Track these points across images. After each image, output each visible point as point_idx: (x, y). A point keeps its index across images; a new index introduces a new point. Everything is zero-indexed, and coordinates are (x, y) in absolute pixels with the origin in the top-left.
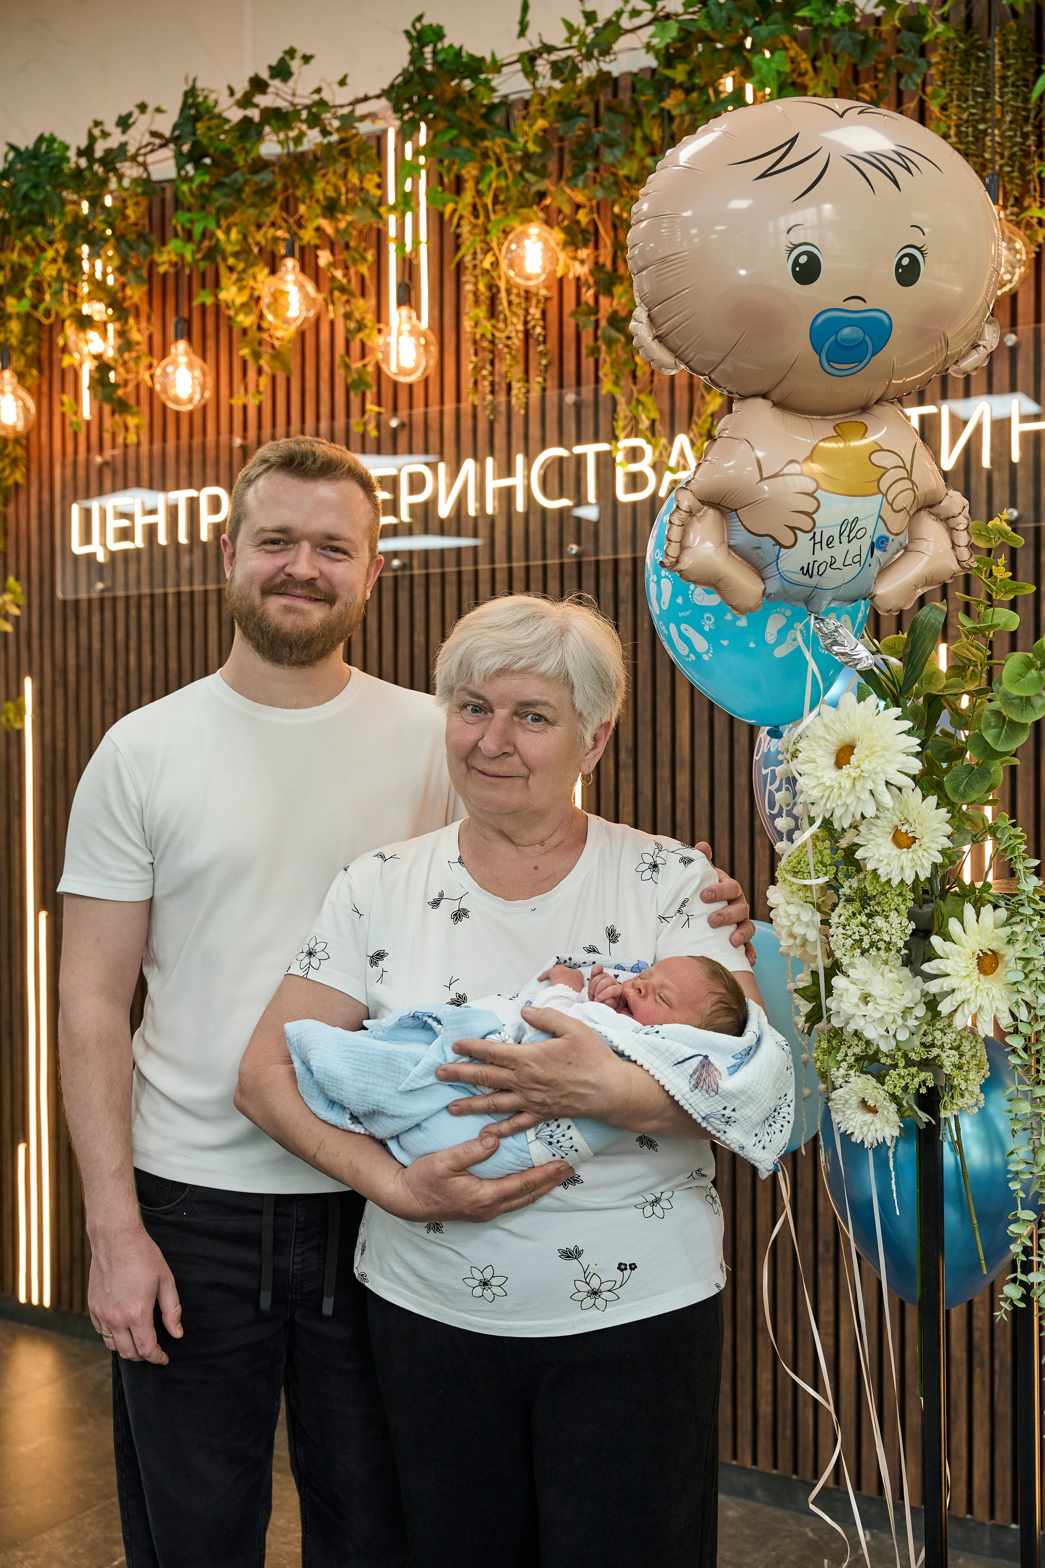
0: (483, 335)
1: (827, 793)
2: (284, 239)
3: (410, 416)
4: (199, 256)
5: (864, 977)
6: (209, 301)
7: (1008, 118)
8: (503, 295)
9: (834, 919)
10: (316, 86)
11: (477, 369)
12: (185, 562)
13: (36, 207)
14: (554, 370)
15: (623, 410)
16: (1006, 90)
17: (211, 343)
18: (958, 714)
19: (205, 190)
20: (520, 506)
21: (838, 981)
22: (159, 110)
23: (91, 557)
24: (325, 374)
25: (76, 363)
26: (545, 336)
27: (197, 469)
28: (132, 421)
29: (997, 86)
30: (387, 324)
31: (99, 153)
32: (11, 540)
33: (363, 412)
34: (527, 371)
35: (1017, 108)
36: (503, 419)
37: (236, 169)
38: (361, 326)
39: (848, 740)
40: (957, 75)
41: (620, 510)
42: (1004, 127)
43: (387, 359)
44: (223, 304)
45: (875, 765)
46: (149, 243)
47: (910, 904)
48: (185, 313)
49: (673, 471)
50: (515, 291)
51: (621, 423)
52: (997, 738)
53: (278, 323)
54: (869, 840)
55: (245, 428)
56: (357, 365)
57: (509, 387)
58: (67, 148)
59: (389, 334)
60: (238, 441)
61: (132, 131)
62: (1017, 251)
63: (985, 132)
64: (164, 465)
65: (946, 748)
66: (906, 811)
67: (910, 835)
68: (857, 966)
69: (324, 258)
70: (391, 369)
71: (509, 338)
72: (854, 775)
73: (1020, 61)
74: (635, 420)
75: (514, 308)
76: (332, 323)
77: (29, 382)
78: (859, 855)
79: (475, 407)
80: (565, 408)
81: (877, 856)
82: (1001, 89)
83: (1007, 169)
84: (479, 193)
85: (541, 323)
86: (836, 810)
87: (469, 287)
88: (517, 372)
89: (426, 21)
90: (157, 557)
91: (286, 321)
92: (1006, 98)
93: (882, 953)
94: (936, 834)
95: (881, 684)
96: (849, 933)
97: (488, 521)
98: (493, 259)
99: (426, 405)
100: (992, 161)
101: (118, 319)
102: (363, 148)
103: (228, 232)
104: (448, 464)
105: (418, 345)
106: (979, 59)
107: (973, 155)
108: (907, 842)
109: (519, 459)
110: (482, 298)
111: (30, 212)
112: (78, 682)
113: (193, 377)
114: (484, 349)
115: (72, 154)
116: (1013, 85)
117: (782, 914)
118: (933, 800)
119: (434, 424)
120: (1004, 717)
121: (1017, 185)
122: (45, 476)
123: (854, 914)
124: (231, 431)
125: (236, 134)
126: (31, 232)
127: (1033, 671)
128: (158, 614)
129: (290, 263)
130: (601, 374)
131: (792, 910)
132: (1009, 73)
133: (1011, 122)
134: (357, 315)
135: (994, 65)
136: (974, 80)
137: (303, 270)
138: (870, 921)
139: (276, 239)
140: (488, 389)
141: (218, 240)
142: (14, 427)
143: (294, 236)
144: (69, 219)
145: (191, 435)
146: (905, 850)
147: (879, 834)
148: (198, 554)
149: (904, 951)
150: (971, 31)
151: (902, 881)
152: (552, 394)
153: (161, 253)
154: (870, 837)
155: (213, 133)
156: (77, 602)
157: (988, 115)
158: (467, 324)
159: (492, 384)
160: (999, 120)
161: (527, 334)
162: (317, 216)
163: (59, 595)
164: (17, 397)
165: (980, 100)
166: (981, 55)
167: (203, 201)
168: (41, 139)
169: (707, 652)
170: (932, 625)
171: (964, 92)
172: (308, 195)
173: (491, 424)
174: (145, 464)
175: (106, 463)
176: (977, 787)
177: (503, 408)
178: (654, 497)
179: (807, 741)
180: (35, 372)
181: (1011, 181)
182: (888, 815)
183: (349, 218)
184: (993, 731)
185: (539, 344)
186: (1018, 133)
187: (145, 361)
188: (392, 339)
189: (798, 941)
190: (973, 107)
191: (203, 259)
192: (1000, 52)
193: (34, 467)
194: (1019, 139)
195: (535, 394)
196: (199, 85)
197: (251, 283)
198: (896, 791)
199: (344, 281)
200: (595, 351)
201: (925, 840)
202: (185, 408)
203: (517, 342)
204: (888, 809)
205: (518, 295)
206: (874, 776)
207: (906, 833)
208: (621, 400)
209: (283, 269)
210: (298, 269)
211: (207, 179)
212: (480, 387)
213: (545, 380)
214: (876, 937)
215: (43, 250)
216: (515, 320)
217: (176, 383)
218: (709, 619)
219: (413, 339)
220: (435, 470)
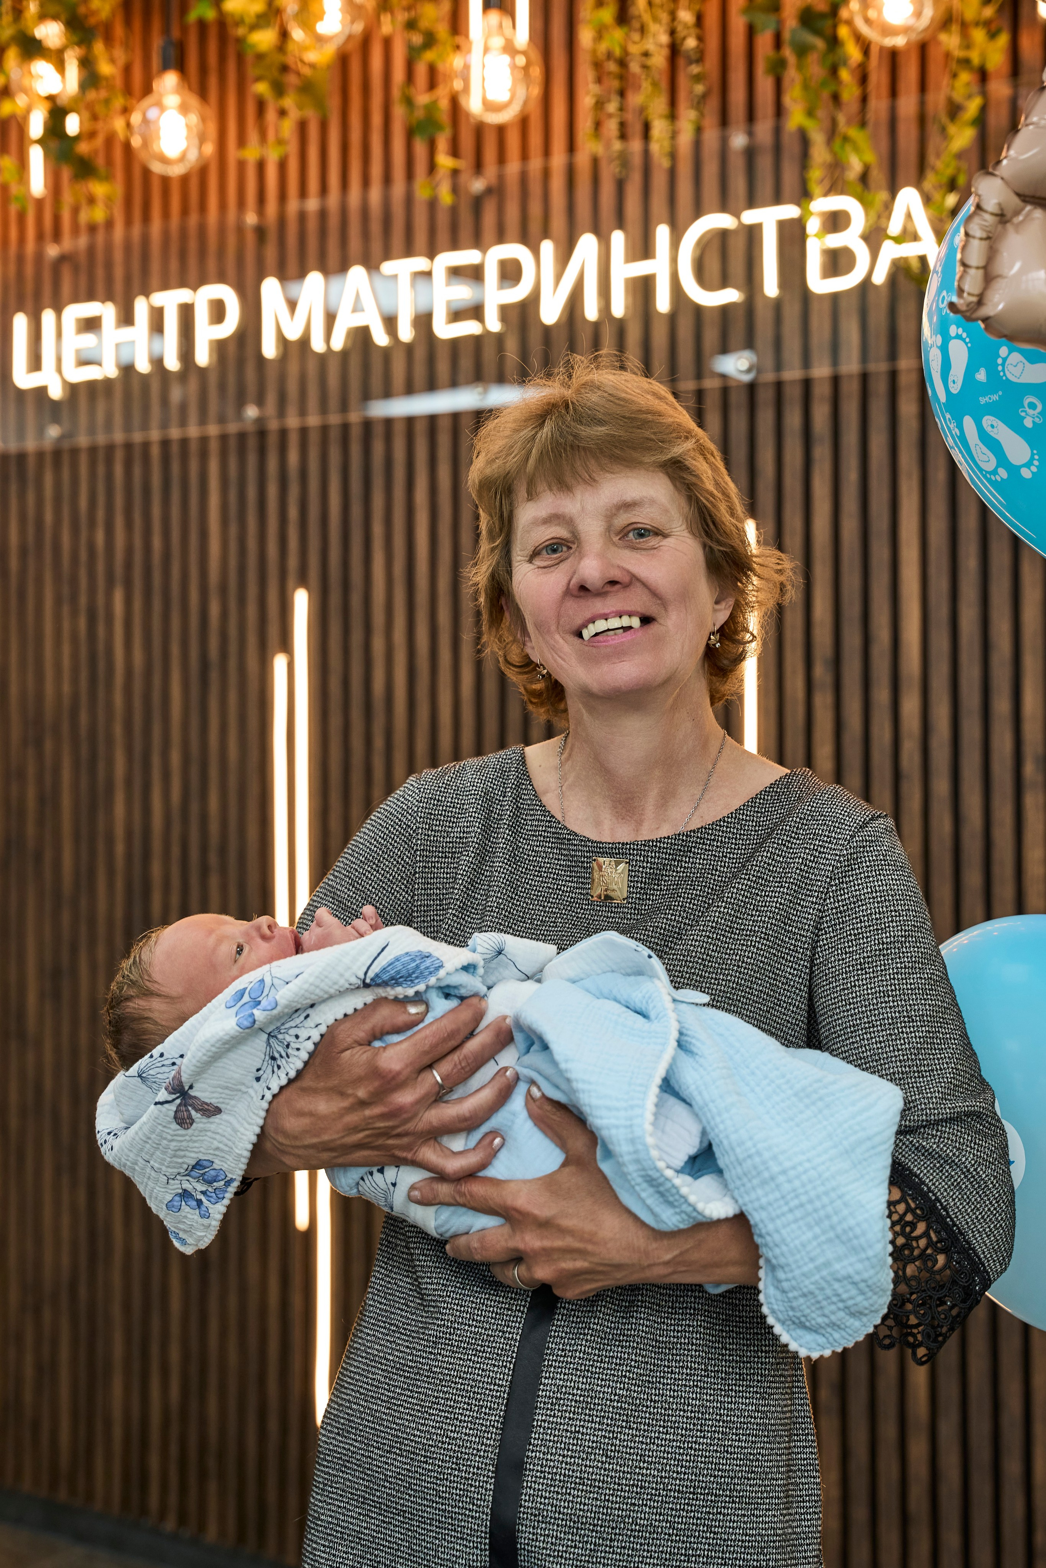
0: (609, 53)
3: (501, 176)
6: (210, 14)
11: (599, 105)
12: (176, 394)
14: (713, 103)
15: (820, 153)
17: (213, 74)
20: (663, 303)
23: (41, 392)
24: (377, 119)
25: (24, 110)
26: (702, 53)
27: (193, 261)
28: (100, 191)
30: (467, 36)
33: (432, 167)
34: (673, 103)
36: (637, 176)
38: (430, 40)
41: (815, 307)
43: (466, 89)
44: (229, 21)
48: (176, 33)
49: (898, 240)
51: (815, 174)
53: (309, 42)
55: (261, 202)
56: (422, 99)
57: (647, 128)
59: (469, 51)
60: (251, 219)
64: (146, 256)
70: (474, 105)
71: (646, 54)
74: (836, 167)
75: (655, 11)
76: (387, 43)
79: (595, 160)
80: (731, 157)
85: (694, 31)
88: (658, 106)
90: (136, 391)
91: (320, 40)
97: (617, 328)
99: (525, 158)
101: (79, 44)
104: (557, 243)
105: (513, 67)
109: (662, 233)
112: (23, 570)
113: (188, 125)
114: (610, 73)
119: (535, 188)
124: (242, 206)
128: (137, 471)
130: (787, 100)
134: (424, 24)
140: (615, 133)
145: (185, 213)
148: (193, 385)
152: (711, 136)
156: (21, 457)
158: (586, 37)
159: (622, 125)
161: (674, 50)
173: (620, 184)
174: (118, 256)
175: (62, 259)
177: (637, 160)
178: (866, 284)
185: (690, 62)
187: (119, 102)
188: (475, 57)
195: (686, 138)
200: (778, 69)
202: (176, 171)
203: (659, 60)
208: (818, 139)
212: (604, 130)
213: (700, 116)
216: (656, 28)
217: (162, 133)
218: (1032, 406)
219: (506, 59)
220: (536, 252)
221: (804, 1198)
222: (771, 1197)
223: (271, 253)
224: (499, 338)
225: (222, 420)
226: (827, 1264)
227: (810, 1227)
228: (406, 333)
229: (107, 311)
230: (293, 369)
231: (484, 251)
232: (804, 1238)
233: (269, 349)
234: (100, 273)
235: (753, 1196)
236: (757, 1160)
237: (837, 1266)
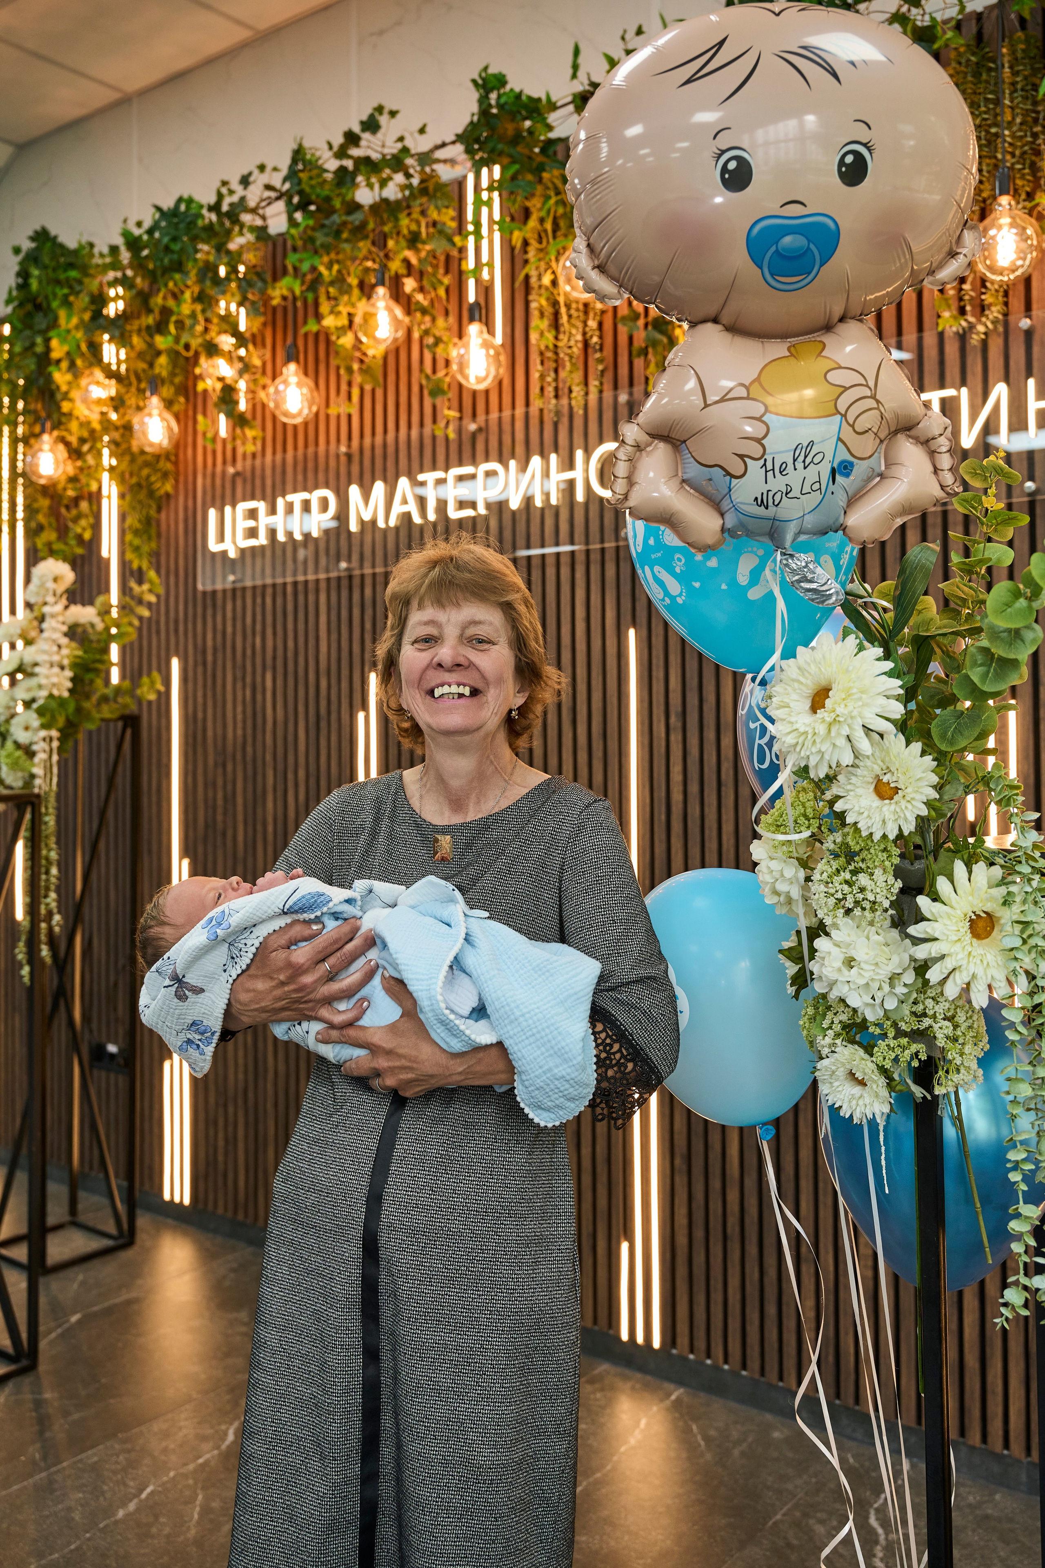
0: (547, 347)
1: (801, 740)
2: (375, 270)
3: (487, 421)
4: (304, 288)
5: (847, 939)
6: (311, 329)
7: (1018, 120)
8: (563, 310)
9: (816, 876)
10: (399, 135)
11: (542, 377)
12: (300, 554)
13: (175, 257)
14: (609, 375)
16: (1015, 95)
17: (322, 368)
18: (949, 656)
19: (309, 232)
20: (580, 497)
21: (820, 943)
22: (275, 169)
23: (224, 554)
25: (210, 388)
26: (601, 345)
27: (310, 475)
28: (250, 433)
29: (1007, 91)
30: (466, 339)
31: (225, 208)
32: (163, 541)
34: (585, 376)
35: (1027, 110)
36: (565, 420)
37: (333, 211)
38: (439, 341)
39: (824, 683)
40: (970, 85)
42: (1015, 129)
43: (465, 371)
44: (327, 331)
45: (850, 708)
46: (264, 281)
47: (896, 861)
48: (291, 342)
50: (574, 306)
52: (984, 677)
53: (371, 342)
54: (848, 791)
55: (350, 438)
56: (437, 376)
57: (570, 391)
58: (201, 207)
59: (467, 346)
60: (343, 449)
61: (251, 188)
62: (1028, 238)
63: (996, 135)
64: (284, 472)
65: (938, 694)
66: (887, 759)
67: (892, 785)
68: (841, 927)
69: (409, 285)
70: (468, 379)
71: (570, 347)
72: (828, 719)
73: (1029, 67)
75: (573, 321)
77: (176, 407)
78: (838, 807)
79: (541, 410)
80: (620, 409)
81: (856, 808)
82: (1011, 94)
83: (1019, 166)
84: (542, 221)
85: (597, 333)
86: (811, 758)
87: (534, 305)
88: (576, 377)
89: (491, 71)
90: (279, 552)
91: (377, 341)
92: (1016, 101)
93: (867, 913)
94: (920, 784)
95: (869, 628)
96: (832, 891)
97: (553, 511)
98: (552, 277)
99: (501, 410)
100: (1004, 160)
102: (441, 187)
103: (329, 267)
104: (518, 462)
105: (489, 357)
106: (990, 70)
107: (986, 157)
108: (889, 792)
109: (579, 454)
110: (546, 314)
111: (171, 261)
112: (214, 661)
113: (302, 394)
114: (549, 358)
115: (205, 212)
116: (1022, 90)
117: (765, 870)
118: (917, 747)
119: (507, 427)
120: (993, 655)
121: (1029, 181)
122: (190, 487)
123: (838, 871)
124: (338, 440)
125: (335, 182)
126: (172, 278)
127: (1022, 600)
128: (279, 601)
129: (381, 291)
130: (648, 373)
131: (775, 865)
132: (1018, 79)
133: (1021, 124)
134: (436, 332)
135: (1002, 73)
136: (985, 89)
137: (391, 297)
138: (854, 878)
139: (367, 270)
140: (552, 394)
141: (320, 274)
142: (160, 444)
143: (384, 267)
144: (201, 264)
145: (306, 446)
146: (887, 801)
147: (859, 784)
148: (310, 549)
149: (891, 912)
150: (982, 45)
151: (884, 836)
152: (608, 395)
153: (274, 288)
154: (849, 787)
155: (313, 182)
156: (214, 592)
157: (999, 118)
158: (534, 337)
159: (556, 389)
160: (1009, 123)
161: (586, 344)
162: (403, 249)
163: (200, 587)
164: (163, 419)
165: (991, 106)
166: (992, 65)
167: (309, 244)
168: (180, 200)
169: (680, 595)
170: (923, 566)
171: (976, 100)
172: (394, 231)
173: (556, 425)
174: (268, 472)
175: (237, 474)
176: (966, 733)
177: (565, 410)
179: (782, 685)
180: (182, 399)
181: (1023, 177)
182: (868, 763)
183: (428, 247)
184: (980, 670)
185: (596, 351)
186: (1028, 134)
187: (262, 381)
188: (468, 352)
189: (782, 899)
190: (985, 113)
191: (308, 290)
192: (1009, 62)
193: (181, 479)
194: (1029, 139)
195: (593, 396)
196: (306, 144)
197: (349, 309)
198: (877, 737)
199: (425, 303)
201: (909, 790)
202: (298, 421)
203: (577, 350)
204: (868, 757)
205: (577, 310)
206: (850, 721)
207: (888, 783)
209: (374, 296)
210: (388, 295)
211: (311, 222)
212: (546, 393)
213: (601, 384)
214: (860, 896)
215: (182, 292)
216: (574, 331)
217: (288, 399)
218: (679, 560)
219: (484, 351)
220: (506, 467)
221: (535, 1031)
222: (515, 1030)
223: (355, 469)
224: (486, 518)
225: (327, 571)
226: (550, 1070)
227: (539, 1048)
228: (432, 516)
229: (261, 506)
230: (368, 539)
231: (477, 468)
232: (535, 1055)
233: (354, 527)
234: (258, 482)
235: (505, 1030)
236: (507, 1008)
237: (556, 1071)
